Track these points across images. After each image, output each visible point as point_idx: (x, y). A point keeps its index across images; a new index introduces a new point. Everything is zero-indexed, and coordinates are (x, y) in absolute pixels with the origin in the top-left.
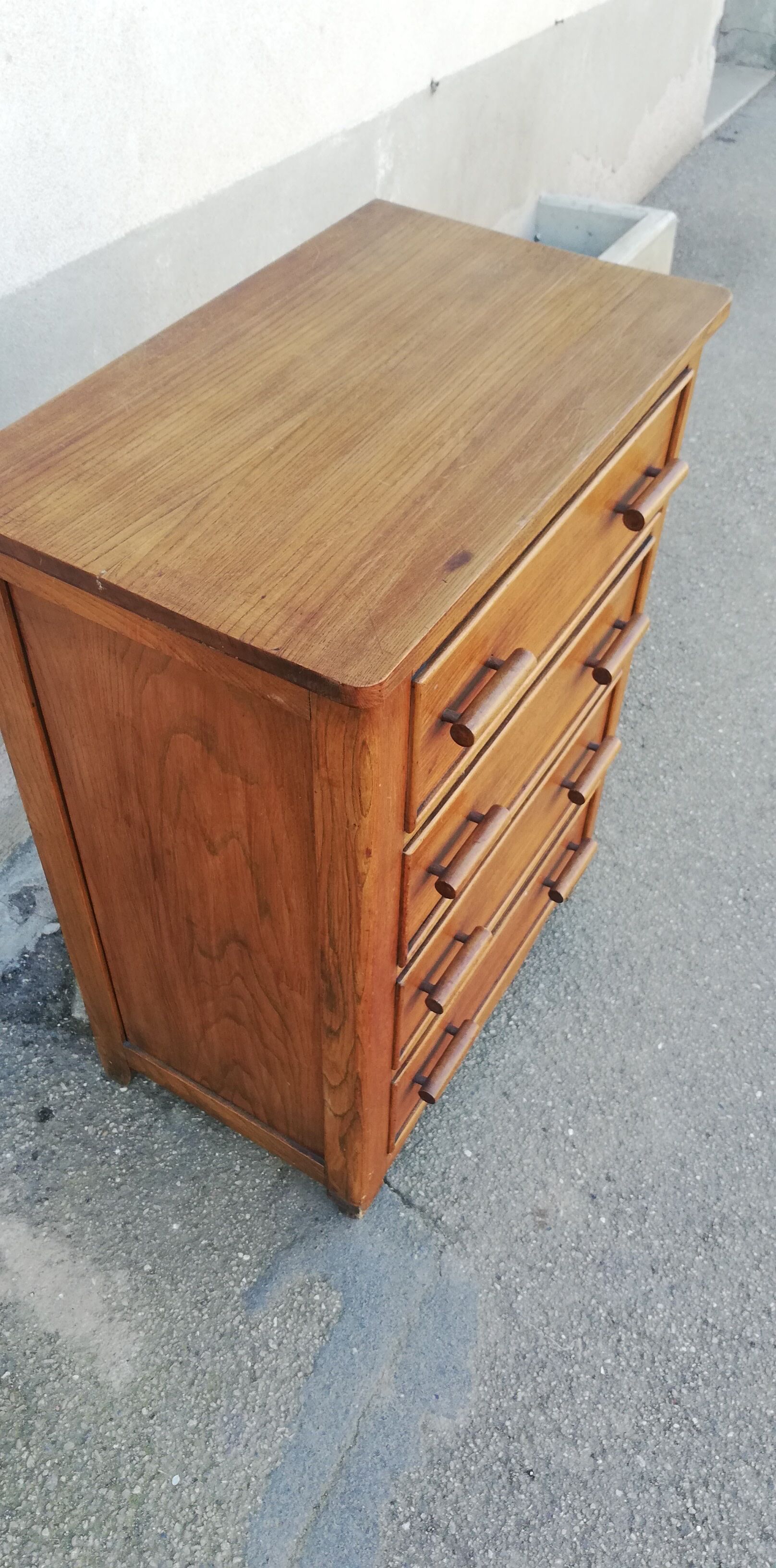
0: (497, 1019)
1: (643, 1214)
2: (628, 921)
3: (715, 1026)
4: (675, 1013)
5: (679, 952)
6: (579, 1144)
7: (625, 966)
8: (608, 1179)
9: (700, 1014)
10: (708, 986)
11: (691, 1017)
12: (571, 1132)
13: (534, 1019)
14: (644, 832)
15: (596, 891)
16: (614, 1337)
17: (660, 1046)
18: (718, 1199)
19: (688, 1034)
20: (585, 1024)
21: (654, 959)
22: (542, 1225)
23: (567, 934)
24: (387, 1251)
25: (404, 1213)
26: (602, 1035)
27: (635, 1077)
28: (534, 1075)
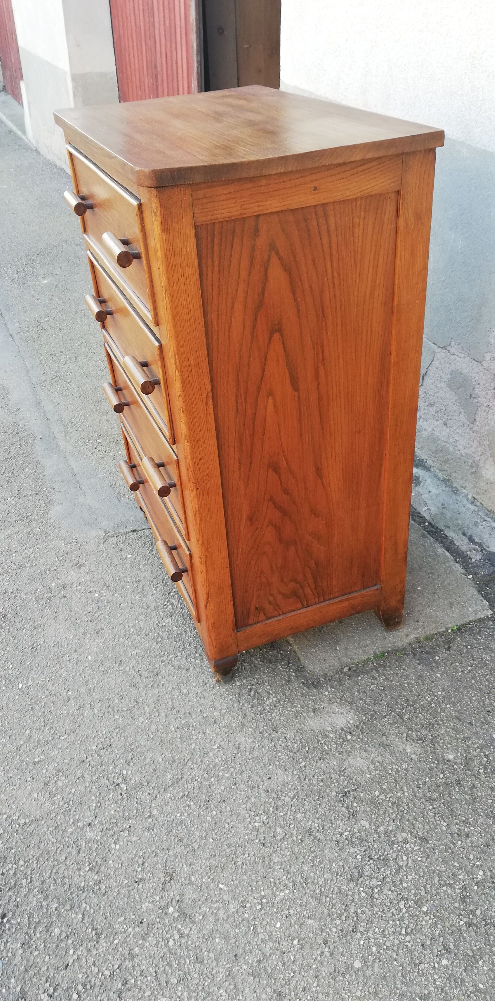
0: (177, 599)
1: (38, 600)
2: (170, 696)
3: (70, 693)
4: (97, 677)
5: (125, 709)
6: (88, 595)
7: (146, 674)
8: (64, 597)
9: (83, 690)
10: (92, 708)
11: (86, 684)
12: (97, 595)
13: (161, 613)
14: (226, 761)
15: (206, 695)
16: (17, 564)
17: (89, 657)
18: (9, 632)
19: (80, 674)
20: (135, 632)
21: (134, 692)
22: (76, 564)
23: (192, 660)
24: (124, 518)
25: (131, 528)
26: (122, 635)
27: (89, 635)
28: (135, 596)
